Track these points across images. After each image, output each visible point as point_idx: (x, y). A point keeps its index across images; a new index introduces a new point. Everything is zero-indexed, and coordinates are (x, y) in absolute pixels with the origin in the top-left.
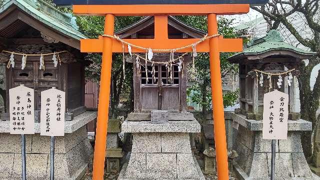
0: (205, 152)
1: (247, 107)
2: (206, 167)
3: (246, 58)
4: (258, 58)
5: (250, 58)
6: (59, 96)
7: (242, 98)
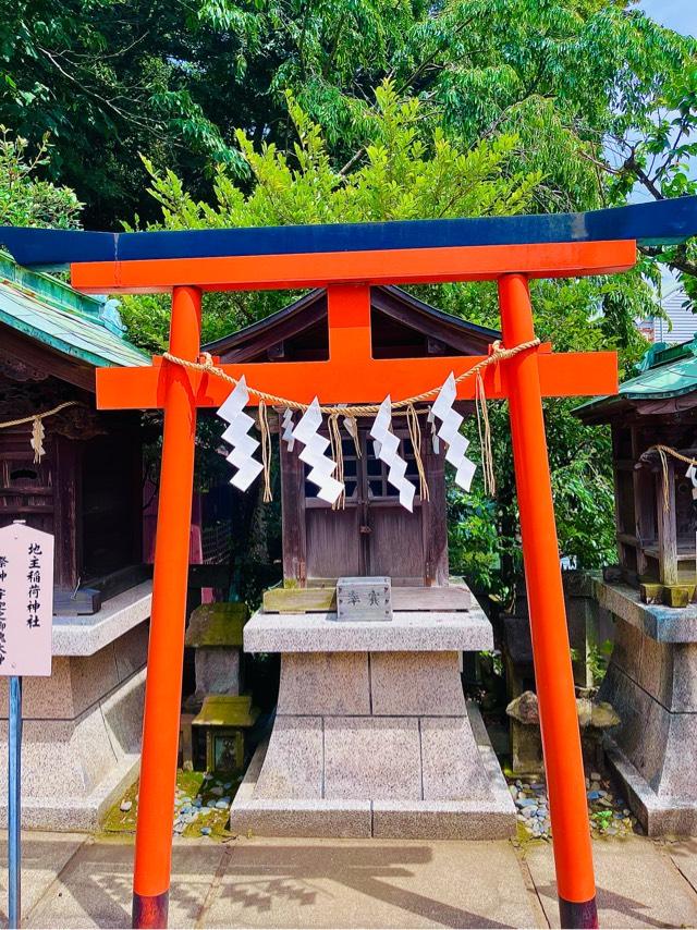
0: (512, 708)
1: (642, 564)
2: (516, 757)
3: (634, 410)
4: (670, 409)
5: (643, 411)
6: (34, 549)
7: (626, 532)
